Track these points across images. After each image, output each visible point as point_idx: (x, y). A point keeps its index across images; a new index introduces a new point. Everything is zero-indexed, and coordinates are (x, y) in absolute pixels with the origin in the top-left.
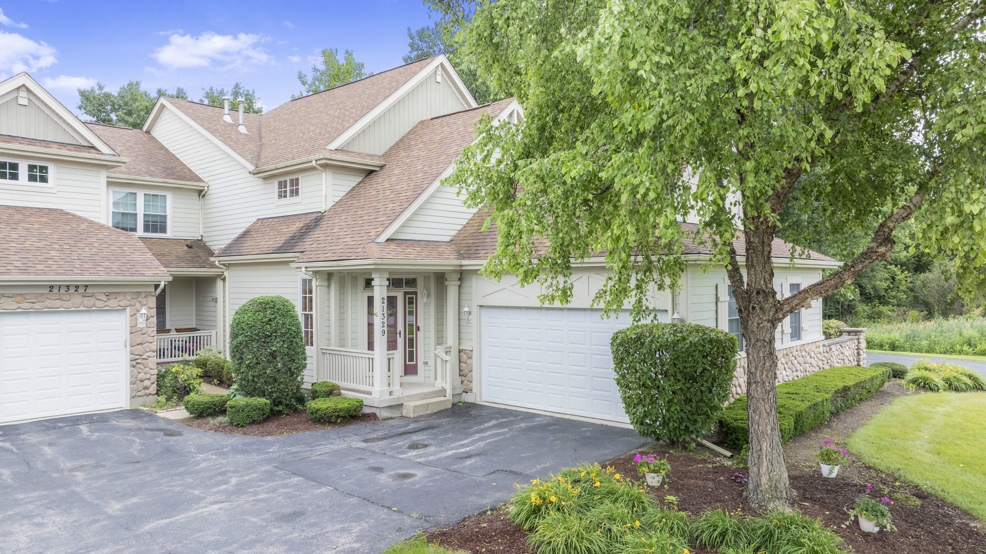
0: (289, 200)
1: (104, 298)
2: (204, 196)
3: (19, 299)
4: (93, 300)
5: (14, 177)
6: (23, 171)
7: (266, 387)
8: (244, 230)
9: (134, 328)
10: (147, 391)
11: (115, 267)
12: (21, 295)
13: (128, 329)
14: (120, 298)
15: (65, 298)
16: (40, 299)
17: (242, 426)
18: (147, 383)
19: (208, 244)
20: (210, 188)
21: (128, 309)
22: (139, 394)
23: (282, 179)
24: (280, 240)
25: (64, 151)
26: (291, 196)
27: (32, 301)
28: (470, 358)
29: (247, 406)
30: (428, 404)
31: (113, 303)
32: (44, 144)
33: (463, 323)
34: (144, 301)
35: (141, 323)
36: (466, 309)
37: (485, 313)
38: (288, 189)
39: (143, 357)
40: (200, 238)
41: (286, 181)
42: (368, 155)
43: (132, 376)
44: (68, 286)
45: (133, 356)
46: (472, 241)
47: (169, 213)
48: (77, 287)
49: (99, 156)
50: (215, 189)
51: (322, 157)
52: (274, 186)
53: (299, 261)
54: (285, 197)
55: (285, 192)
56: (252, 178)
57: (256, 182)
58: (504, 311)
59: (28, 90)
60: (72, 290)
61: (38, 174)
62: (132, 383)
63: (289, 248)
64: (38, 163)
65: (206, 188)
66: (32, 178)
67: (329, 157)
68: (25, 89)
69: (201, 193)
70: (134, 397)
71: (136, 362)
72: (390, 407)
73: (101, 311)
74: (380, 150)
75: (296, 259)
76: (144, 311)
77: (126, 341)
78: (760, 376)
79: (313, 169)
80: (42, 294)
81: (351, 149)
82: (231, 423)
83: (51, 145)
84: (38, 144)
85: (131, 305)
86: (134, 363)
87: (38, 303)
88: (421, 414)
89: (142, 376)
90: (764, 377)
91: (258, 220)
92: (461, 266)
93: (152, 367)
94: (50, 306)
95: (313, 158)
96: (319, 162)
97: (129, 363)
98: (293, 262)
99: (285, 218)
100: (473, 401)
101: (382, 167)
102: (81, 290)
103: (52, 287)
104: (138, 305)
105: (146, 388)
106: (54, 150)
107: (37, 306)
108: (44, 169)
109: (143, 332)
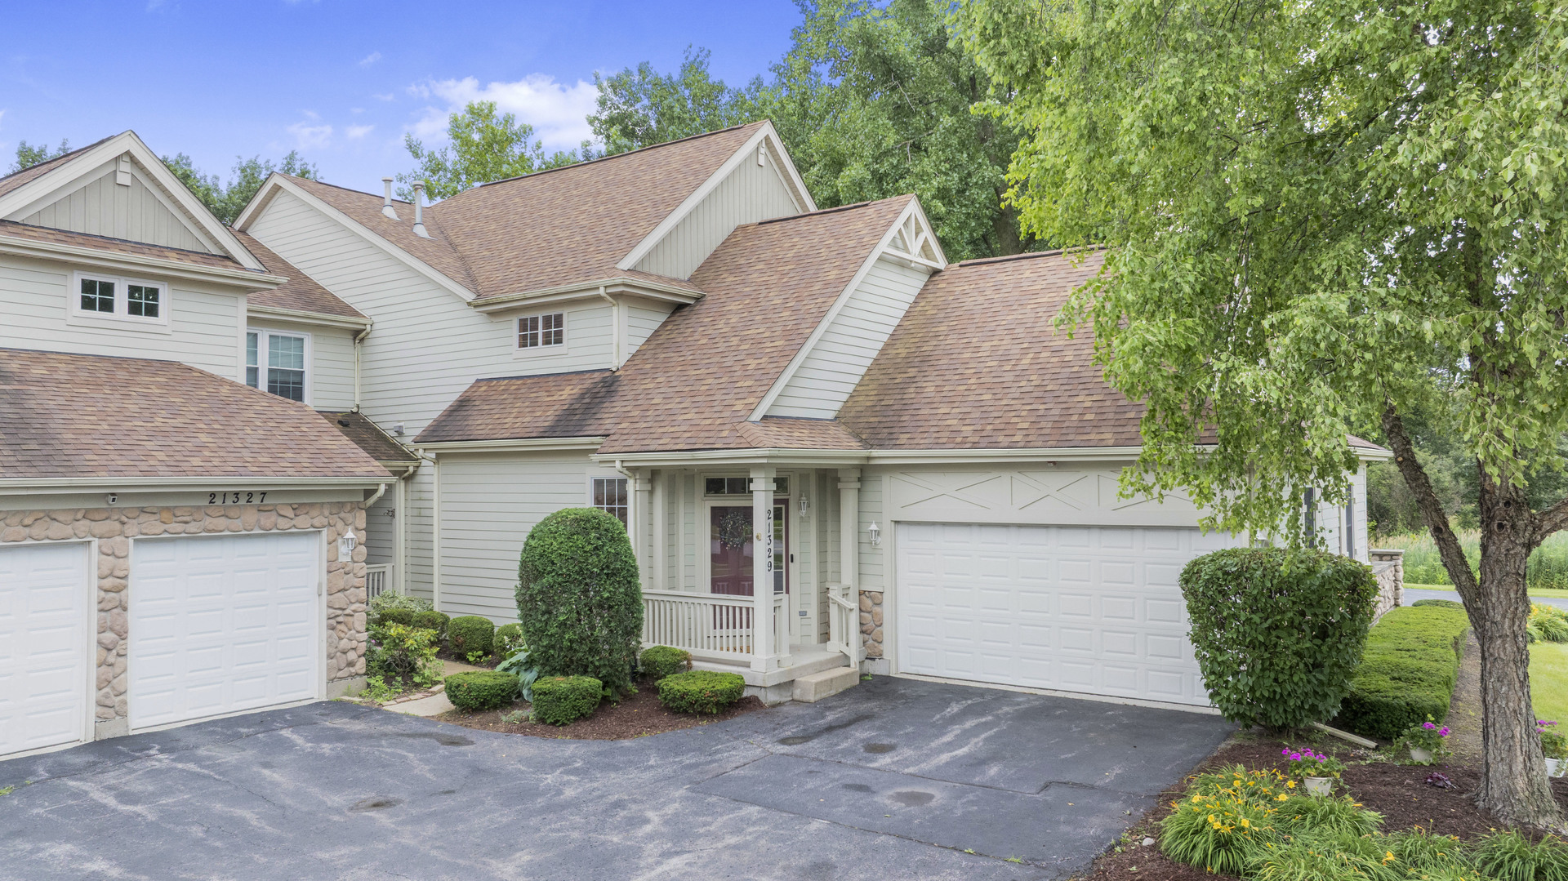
0: (541, 349)
1: (290, 513)
2: (362, 340)
3: (165, 515)
4: (273, 517)
5: (107, 306)
6: (121, 298)
7: (590, 659)
8: (456, 397)
9: (334, 564)
10: (353, 670)
11: (304, 458)
12: (168, 508)
13: (325, 565)
14: (314, 513)
15: (232, 514)
16: (196, 516)
17: (563, 724)
18: (352, 656)
19: (370, 420)
20: (374, 327)
21: (325, 531)
22: (340, 674)
23: (528, 315)
24: (547, 418)
25: (187, 264)
26: (547, 342)
27: (185, 519)
28: (879, 604)
29: (573, 690)
30: (832, 680)
31: (303, 522)
32: (154, 251)
33: (865, 548)
34: (349, 517)
35: (344, 553)
36: (874, 527)
37: (902, 531)
38: (540, 331)
39: (347, 612)
40: (355, 410)
41: (535, 320)
42: (674, 280)
43: (330, 644)
44: (237, 494)
45: (331, 611)
46: (876, 419)
47: (307, 368)
48: (250, 494)
49: (240, 273)
50: (386, 330)
51: (619, 281)
52: (511, 329)
53: (605, 450)
54: (535, 344)
55: (535, 337)
56: (472, 311)
57: (474, 318)
58: (939, 530)
59: (134, 161)
60: (243, 501)
61: (144, 304)
62: (330, 657)
63: (571, 428)
64: (145, 284)
65: (368, 327)
66: (134, 309)
67: (629, 282)
68: (128, 159)
69: (358, 335)
70: (332, 680)
71: (336, 621)
72: (779, 686)
73: (285, 535)
74: (686, 270)
75: (598, 447)
76: (350, 535)
77: (320, 585)
78: (1510, 628)
79: (598, 299)
80: (199, 508)
81: (646, 270)
82: (542, 721)
83: (167, 254)
84: (147, 251)
85: (330, 525)
86: (333, 622)
87: (193, 523)
88: (824, 695)
89: (344, 644)
90: (1516, 628)
91: (478, 381)
92: (869, 458)
93: (359, 629)
94: (211, 527)
95: (601, 284)
96: (610, 290)
97: (324, 623)
98: (594, 451)
99: (536, 380)
100: (884, 673)
101: (698, 299)
102: (256, 501)
103: (213, 495)
104: (340, 525)
105: (351, 664)
106: (173, 262)
107: (192, 527)
108: (154, 293)
109: (347, 569)
